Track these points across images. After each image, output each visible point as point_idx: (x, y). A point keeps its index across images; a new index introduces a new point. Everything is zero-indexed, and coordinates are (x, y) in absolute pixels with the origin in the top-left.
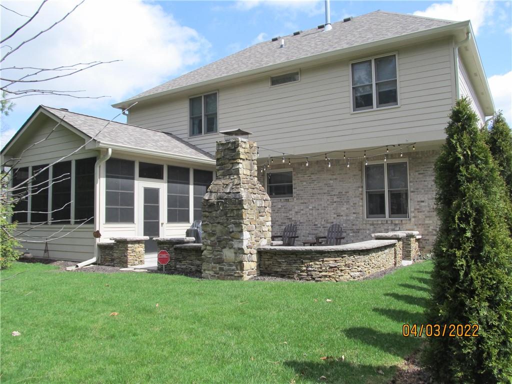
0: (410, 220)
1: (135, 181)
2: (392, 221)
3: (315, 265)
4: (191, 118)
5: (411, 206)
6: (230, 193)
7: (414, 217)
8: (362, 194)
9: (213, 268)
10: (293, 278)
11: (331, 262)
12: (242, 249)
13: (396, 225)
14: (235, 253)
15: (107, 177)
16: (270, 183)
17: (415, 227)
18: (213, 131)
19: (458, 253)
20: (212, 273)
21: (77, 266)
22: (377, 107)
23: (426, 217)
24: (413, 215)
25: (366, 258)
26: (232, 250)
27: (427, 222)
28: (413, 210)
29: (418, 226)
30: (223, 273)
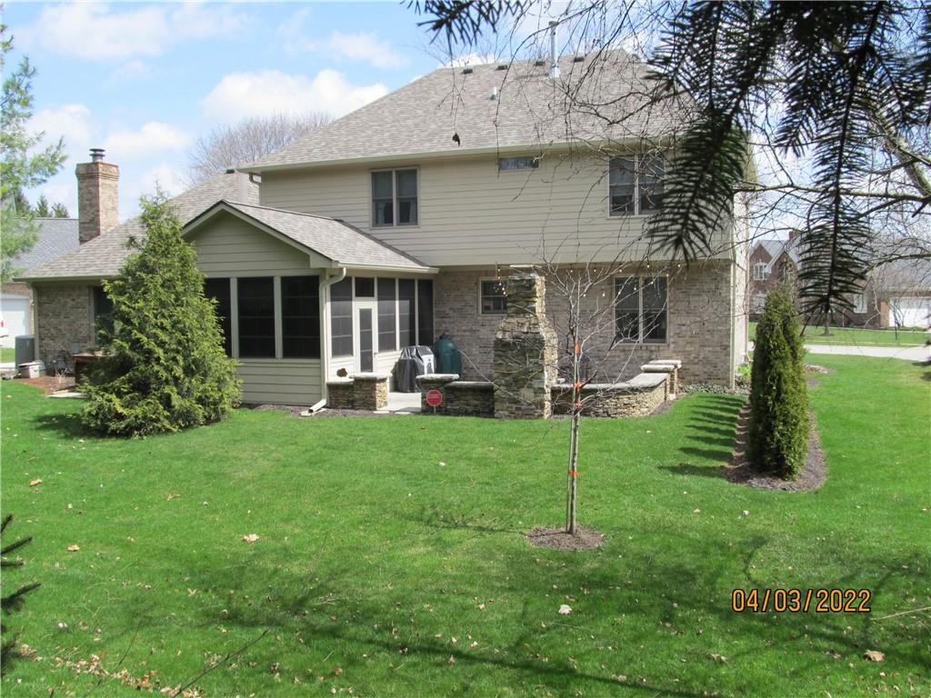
0: (669, 346)
1: (353, 303)
2: (647, 346)
3: (611, 403)
4: (374, 200)
5: (670, 332)
6: (527, 333)
7: (673, 343)
8: (611, 314)
9: (508, 407)
10: (589, 415)
11: (625, 399)
12: (543, 389)
13: (651, 351)
14: (535, 393)
15: (332, 300)
16: (485, 294)
17: (674, 354)
18: (408, 221)
19: (769, 398)
20: (507, 413)
21: (311, 411)
22: (640, 213)
23: (688, 343)
24: (672, 340)
25: (650, 394)
26: (531, 390)
27: (687, 349)
28: (672, 334)
29: (677, 353)
30: (520, 412)
